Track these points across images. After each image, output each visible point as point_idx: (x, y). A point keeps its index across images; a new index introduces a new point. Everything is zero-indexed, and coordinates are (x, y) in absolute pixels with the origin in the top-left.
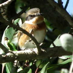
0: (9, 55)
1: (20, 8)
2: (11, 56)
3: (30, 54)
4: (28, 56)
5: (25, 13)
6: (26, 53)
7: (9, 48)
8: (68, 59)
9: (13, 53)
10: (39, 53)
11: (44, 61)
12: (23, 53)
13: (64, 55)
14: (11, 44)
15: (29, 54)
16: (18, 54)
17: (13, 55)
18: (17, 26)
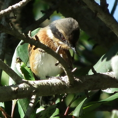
0: (23, 87)
3: (57, 85)
4: (53, 88)
5: (49, 19)
6: (50, 83)
7: (23, 75)
8: (115, 93)
9: (30, 84)
10: (70, 84)
11: (78, 97)
12: (46, 83)
13: (109, 87)
14: (26, 68)
15: (55, 85)
16: (38, 85)
18: (36, 41)
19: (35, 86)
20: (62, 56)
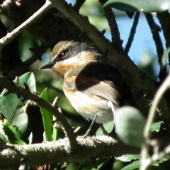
0: (7, 154)
1: (30, 49)
2: (11, 156)
3: (53, 150)
4: (48, 155)
6: (44, 148)
7: (6, 137)
8: (133, 161)
9: (16, 150)
10: (72, 149)
12: (39, 148)
14: (11, 127)
15: (51, 151)
16: (28, 152)
17: (15, 155)
18: (25, 90)
19: (24, 153)
20: (60, 111)
